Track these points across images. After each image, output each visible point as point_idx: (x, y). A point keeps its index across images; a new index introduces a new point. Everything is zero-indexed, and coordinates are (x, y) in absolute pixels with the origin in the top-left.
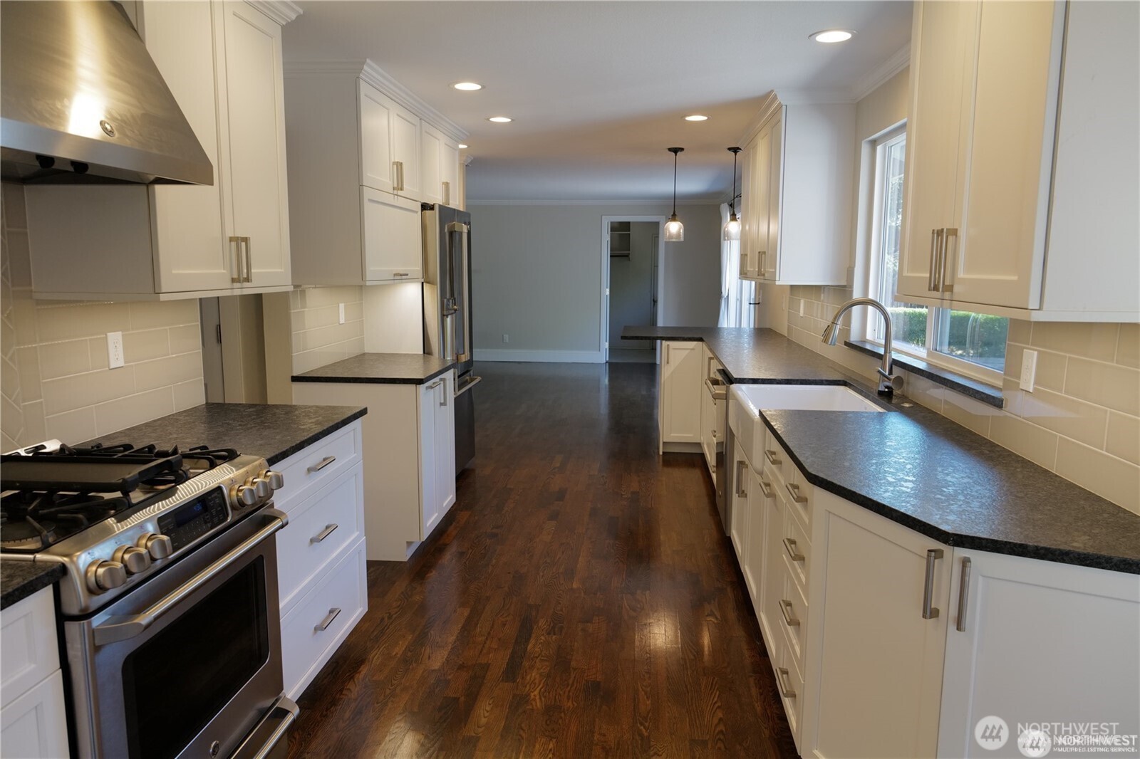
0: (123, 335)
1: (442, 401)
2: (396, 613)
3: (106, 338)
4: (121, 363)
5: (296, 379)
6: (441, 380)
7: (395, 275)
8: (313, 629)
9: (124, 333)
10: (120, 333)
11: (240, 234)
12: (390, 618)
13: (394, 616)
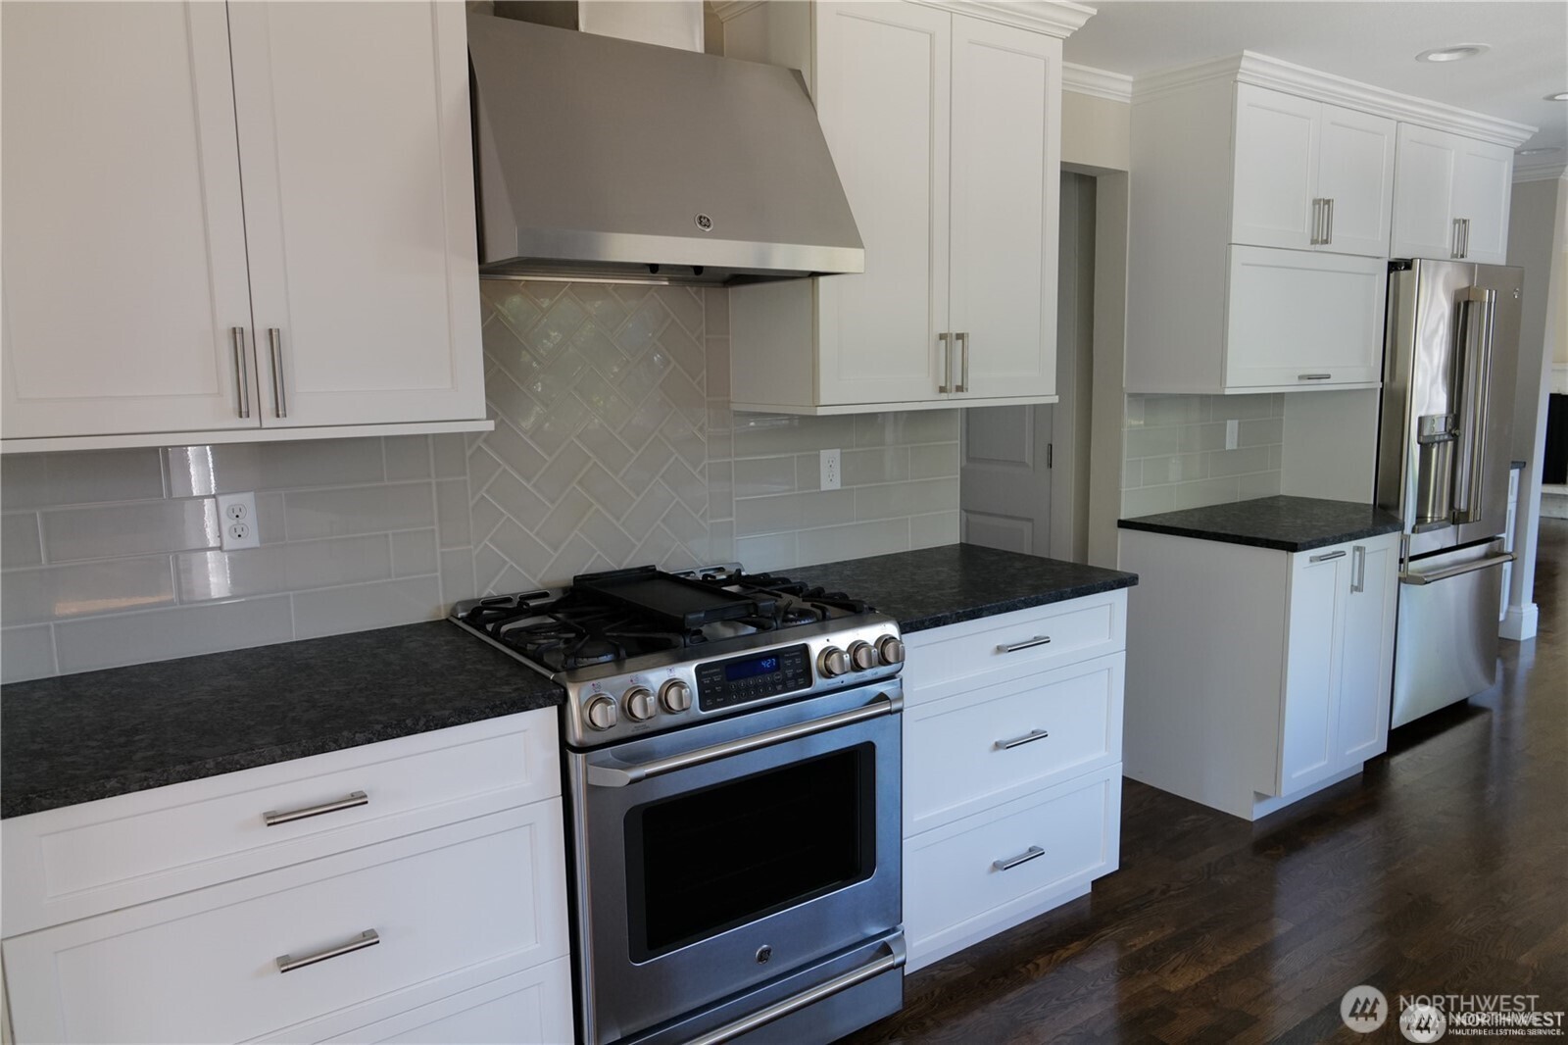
0: (841, 453)
1: (1356, 584)
2: (1179, 889)
3: (819, 456)
4: (837, 485)
5: (1124, 524)
6: (1358, 549)
7: (1301, 377)
8: (991, 864)
9: (844, 451)
10: (839, 450)
11: (956, 330)
12: (1163, 892)
13: (1172, 893)
